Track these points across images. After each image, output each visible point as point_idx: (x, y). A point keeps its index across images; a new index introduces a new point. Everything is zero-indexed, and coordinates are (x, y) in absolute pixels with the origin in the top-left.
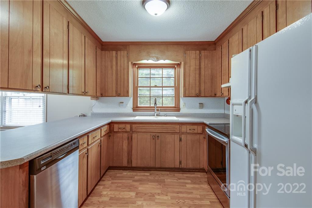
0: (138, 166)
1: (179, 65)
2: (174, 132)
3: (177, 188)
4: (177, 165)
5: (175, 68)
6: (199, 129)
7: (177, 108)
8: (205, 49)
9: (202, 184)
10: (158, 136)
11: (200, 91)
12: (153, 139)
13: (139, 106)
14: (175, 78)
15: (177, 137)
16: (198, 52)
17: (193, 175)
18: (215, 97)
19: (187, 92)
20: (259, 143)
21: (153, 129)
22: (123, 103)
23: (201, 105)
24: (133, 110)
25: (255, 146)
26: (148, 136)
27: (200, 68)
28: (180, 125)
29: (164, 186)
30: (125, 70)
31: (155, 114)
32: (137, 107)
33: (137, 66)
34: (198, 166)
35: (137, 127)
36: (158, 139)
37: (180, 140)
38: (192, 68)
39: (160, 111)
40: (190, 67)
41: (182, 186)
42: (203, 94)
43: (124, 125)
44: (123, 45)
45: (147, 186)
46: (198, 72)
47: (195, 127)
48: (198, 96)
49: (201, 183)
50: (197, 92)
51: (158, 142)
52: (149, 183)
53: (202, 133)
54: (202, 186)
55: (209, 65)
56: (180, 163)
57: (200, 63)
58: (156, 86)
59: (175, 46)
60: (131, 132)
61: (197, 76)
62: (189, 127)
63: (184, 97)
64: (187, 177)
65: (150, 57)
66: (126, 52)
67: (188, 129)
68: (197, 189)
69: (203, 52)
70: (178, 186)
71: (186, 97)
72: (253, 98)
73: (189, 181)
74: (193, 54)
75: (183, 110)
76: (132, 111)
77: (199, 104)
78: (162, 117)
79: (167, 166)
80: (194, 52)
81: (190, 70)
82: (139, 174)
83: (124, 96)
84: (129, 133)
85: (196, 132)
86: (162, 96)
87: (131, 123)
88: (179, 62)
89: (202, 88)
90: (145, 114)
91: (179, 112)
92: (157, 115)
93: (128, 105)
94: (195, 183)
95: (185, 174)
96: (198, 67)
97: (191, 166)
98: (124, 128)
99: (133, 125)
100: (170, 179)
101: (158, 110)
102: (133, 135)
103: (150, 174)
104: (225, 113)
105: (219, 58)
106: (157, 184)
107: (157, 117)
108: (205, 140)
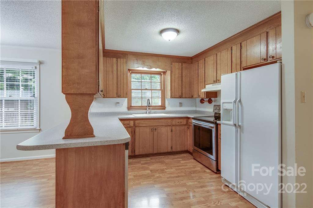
0: (140, 154)
1: (164, 73)
2: (167, 125)
3: (176, 164)
4: (170, 150)
5: (161, 75)
6: (184, 122)
7: (163, 107)
8: (185, 62)
9: (190, 160)
10: (156, 129)
11: (182, 93)
12: (152, 131)
13: (132, 105)
14: (161, 82)
15: (169, 128)
16: (180, 64)
17: (181, 156)
18: (192, 98)
19: (173, 94)
20: (242, 122)
21: (151, 124)
22: (119, 103)
23: (181, 104)
24: (128, 109)
25: (240, 124)
26: (148, 130)
27: (182, 76)
28: (172, 120)
29: (166, 164)
30: (124, 75)
31: (148, 112)
32: (131, 106)
33: (131, 72)
34: (183, 149)
35: (138, 123)
36: (155, 131)
37: (172, 131)
38: (177, 76)
39: (152, 110)
40: (175, 75)
41: (178, 162)
42: (184, 96)
43: (128, 121)
44: (122, 54)
45: (154, 166)
46: (180, 79)
47: (182, 120)
48: (181, 97)
49: (188, 159)
50: (180, 94)
51: (156, 133)
52: (155, 164)
53: (186, 125)
54: (190, 161)
55: (188, 74)
56: (172, 148)
57: (182, 72)
58: (146, 89)
59: (164, 58)
60: (134, 127)
61: (180, 82)
62: (180, 121)
63: (171, 98)
64: (177, 157)
65: (145, 65)
66: (125, 60)
67: (177, 122)
68: (189, 163)
69: (183, 64)
70: (175, 163)
71: (172, 98)
72: (239, 99)
73: (181, 159)
74: (177, 65)
75: (168, 108)
77: (180, 103)
78: (153, 114)
79: (162, 152)
80: (178, 64)
81: (175, 78)
82: (142, 160)
83: (123, 97)
84: (132, 128)
85: (182, 124)
86: (151, 97)
87: (134, 120)
88: (165, 71)
89: (184, 92)
91: (165, 109)
92: (149, 113)
93: (124, 105)
94: (185, 160)
95: (175, 155)
96: (180, 76)
97: (179, 149)
98: (128, 124)
99: (136, 121)
100: (168, 160)
101: (149, 109)
102: (136, 129)
103: (151, 159)
104: (197, 110)
105: (196, 70)
106: (160, 163)
107: (149, 114)
108: (189, 129)
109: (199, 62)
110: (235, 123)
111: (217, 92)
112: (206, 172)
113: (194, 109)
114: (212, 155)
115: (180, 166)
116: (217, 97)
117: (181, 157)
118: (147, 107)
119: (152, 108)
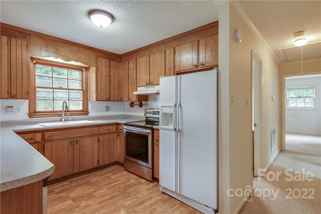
1: (87, 69)
2: (93, 134)
3: (106, 182)
4: (96, 165)
5: (83, 71)
6: (114, 128)
7: (85, 112)
8: (113, 60)
9: (121, 172)
10: (77, 141)
11: (110, 96)
12: (71, 144)
13: (37, 110)
14: (82, 81)
15: (95, 139)
16: (108, 61)
17: (109, 170)
18: (121, 101)
19: (99, 96)
21: (72, 135)
22: (12, 107)
23: (108, 108)
24: (30, 115)
26: (66, 143)
27: (110, 76)
28: (98, 127)
29: (93, 185)
30: (23, 65)
31: (63, 119)
32: (35, 112)
33: (34, 61)
34: (113, 161)
35: (50, 135)
36: (77, 144)
37: (99, 141)
38: (103, 75)
39: (69, 116)
40: (101, 73)
41: (108, 179)
42: (112, 99)
43: (32, 135)
44: (20, 32)
45: (77, 191)
46: (108, 79)
47: (111, 127)
48: (108, 100)
49: (119, 172)
50: (108, 96)
51: (77, 147)
52: (77, 189)
53: (116, 132)
54: (122, 173)
55: (117, 74)
56: (98, 162)
57: (110, 71)
58: (61, 88)
59: (87, 50)
60: (43, 142)
61: (108, 82)
62: (108, 128)
63: (96, 101)
64: (106, 172)
65: (60, 55)
66: (24, 43)
67: (105, 130)
68: (121, 176)
69: (111, 61)
70: (104, 180)
71: (98, 101)
72: (179, 103)
73: (111, 174)
74: (103, 62)
75: (92, 113)
76: (28, 117)
77: (106, 107)
78: (71, 122)
79: (85, 169)
80: (104, 60)
81: (101, 76)
82: (56, 186)
83: (22, 98)
84: (40, 143)
85: (111, 131)
86: (68, 99)
87: (43, 131)
88: (88, 67)
89: (112, 93)
90: (45, 120)
91: (88, 115)
92: (65, 121)
93: (21, 110)
94: (115, 174)
95: (103, 170)
96: (108, 75)
97: (107, 162)
98: (32, 139)
99: (45, 133)
100: (94, 178)
101: (65, 115)
102: (46, 144)
103: (70, 182)
104: (125, 114)
105: (126, 70)
106: (85, 186)
107: (66, 122)
108: (119, 137)
109: (130, 61)
110: (175, 128)
111: (147, 96)
112: (142, 183)
113: (122, 113)
114: (147, 162)
115: (111, 183)
116: (148, 101)
117: (111, 171)
118: (61, 112)
119: (69, 114)
